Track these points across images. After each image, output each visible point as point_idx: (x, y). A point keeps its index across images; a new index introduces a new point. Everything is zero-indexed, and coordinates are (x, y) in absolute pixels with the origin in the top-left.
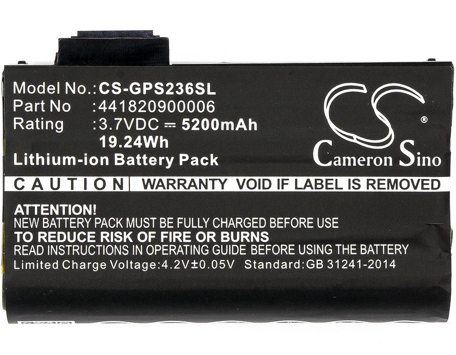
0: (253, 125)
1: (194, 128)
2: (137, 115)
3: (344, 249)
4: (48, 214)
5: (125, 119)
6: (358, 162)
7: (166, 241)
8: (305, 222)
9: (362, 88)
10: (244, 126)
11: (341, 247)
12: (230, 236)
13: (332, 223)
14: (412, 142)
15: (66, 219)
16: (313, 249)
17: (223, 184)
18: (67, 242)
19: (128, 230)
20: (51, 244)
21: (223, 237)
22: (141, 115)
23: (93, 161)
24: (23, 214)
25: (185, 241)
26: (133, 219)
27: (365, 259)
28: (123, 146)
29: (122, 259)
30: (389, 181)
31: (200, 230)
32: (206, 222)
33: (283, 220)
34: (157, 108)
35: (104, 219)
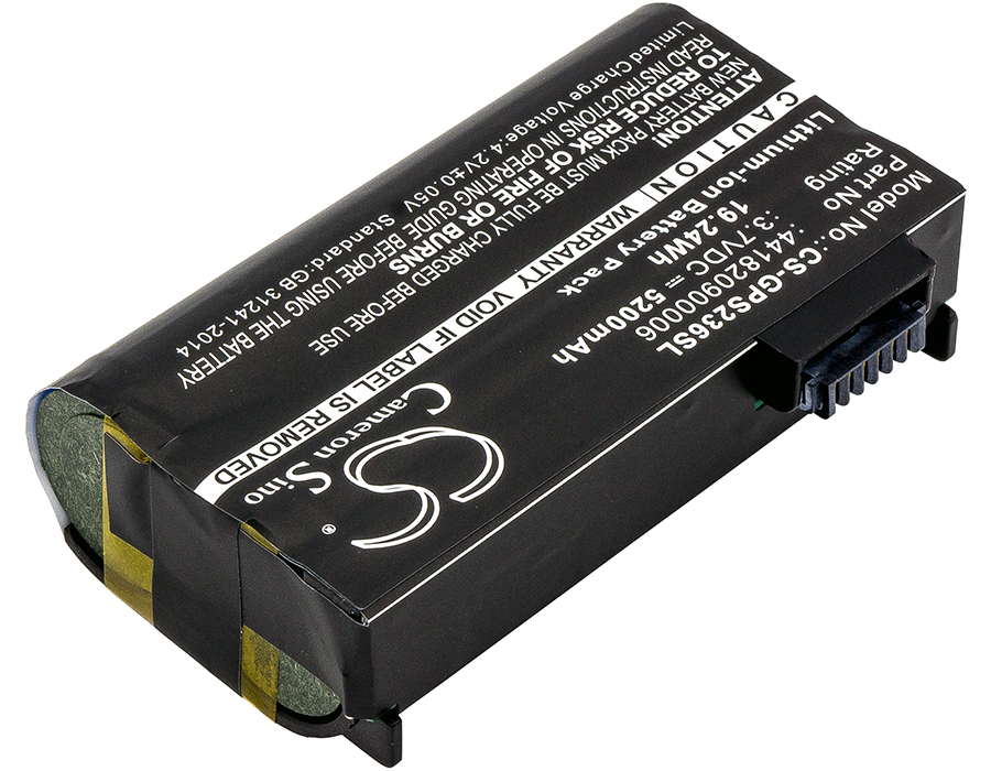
0: (564, 357)
1: (639, 300)
2: (733, 259)
3: (273, 323)
4: (713, 99)
5: (742, 246)
7: (526, 175)
8: (363, 319)
9: (462, 496)
10: (575, 348)
11: (279, 323)
12: (448, 236)
13: (323, 344)
14: (316, 491)
15: (683, 110)
16: (318, 295)
17: (526, 281)
18: (653, 89)
19: (589, 153)
20: (670, 75)
21: (456, 229)
22: (727, 263)
23: (726, 182)
24: (744, 77)
25: (502, 191)
26: (598, 167)
27: (230, 332)
28: (708, 220)
29: (561, 118)
31: (495, 216)
32: (497, 228)
33: (395, 301)
34: (714, 284)
35: (635, 142)
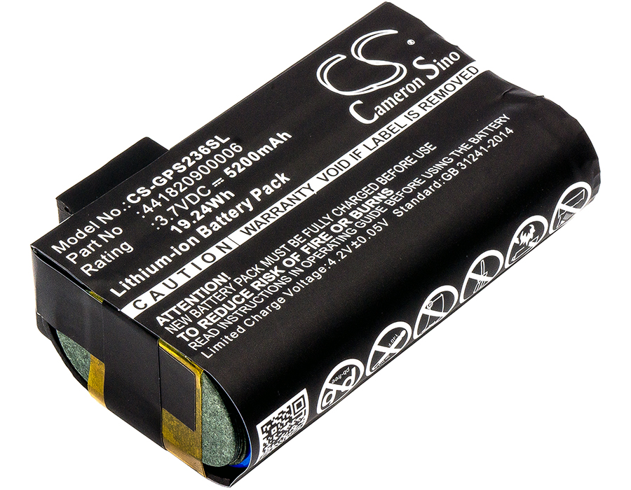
0: (284, 136)
1: (240, 170)
2: (182, 195)
3: (459, 151)
4: (190, 307)
5: (176, 205)
6: (396, 99)
7: (312, 251)
8: (406, 163)
9: (339, 58)
10: (278, 142)
11: (456, 152)
12: (359, 211)
13: (427, 148)
15: (210, 298)
16: (435, 169)
17: (309, 188)
18: (230, 313)
19: (272, 267)
20: (218, 322)
21: (355, 216)
22: (186, 193)
23: (184, 247)
24: (168, 321)
25: (327, 240)
26: (266, 258)
27: (484, 142)
28: (196, 220)
29: (290, 285)
30: (436, 94)
31: (330, 225)
32: (329, 218)
33: (388, 174)
34: (194, 179)
35: (242, 276)
